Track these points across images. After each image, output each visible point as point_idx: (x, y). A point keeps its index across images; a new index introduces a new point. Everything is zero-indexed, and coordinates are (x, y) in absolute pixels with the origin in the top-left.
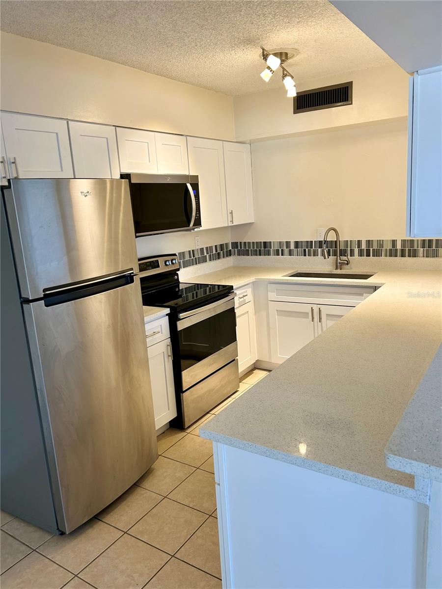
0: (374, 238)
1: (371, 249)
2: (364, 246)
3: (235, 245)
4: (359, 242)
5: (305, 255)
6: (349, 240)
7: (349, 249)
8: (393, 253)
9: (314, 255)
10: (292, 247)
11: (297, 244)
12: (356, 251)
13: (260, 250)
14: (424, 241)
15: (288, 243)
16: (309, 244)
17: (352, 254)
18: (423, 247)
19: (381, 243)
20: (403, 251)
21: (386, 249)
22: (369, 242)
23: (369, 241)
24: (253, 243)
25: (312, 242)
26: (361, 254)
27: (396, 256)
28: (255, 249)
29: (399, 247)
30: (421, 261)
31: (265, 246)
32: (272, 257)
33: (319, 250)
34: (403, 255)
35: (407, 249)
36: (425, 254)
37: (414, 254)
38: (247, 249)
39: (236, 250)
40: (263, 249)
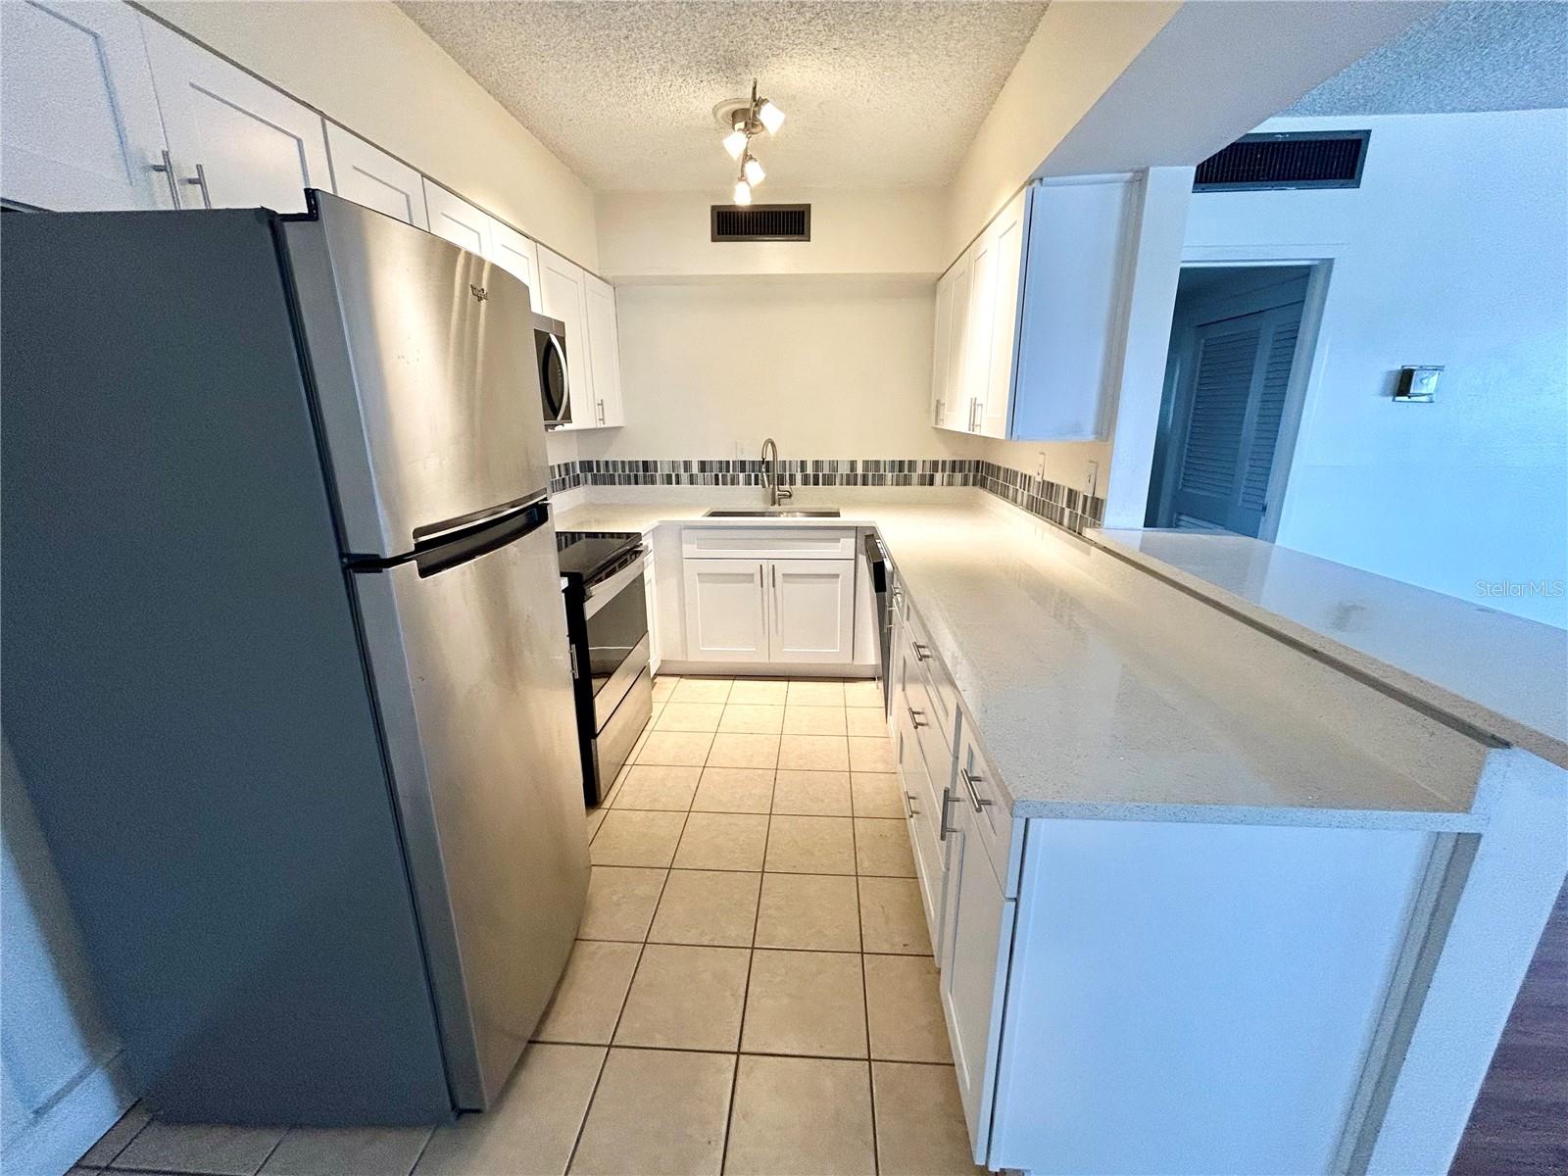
0: (825, 457)
1: (821, 474)
2: (810, 470)
3: (587, 466)
4: (803, 464)
5: (717, 484)
6: (787, 460)
7: (788, 473)
8: (851, 480)
9: (733, 484)
10: (695, 470)
11: (703, 466)
12: (799, 477)
13: (636, 476)
14: (893, 462)
15: (687, 465)
16: (725, 465)
17: (792, 482)
18: (892, 471)
19: (834, 466)
20: (865, 477)
21: (842, 475)
22: (817, 464)
23: (817, 462)
24: (623, 462)
25: (728, 462)
26: (805, 482)
27: (855, 484)
28: (627, 472)
29: (860, 471)
30: (889, 490)
31: (646, 469)
32: (660, 488)
33: (741, 475)
34: (865, 483)
35: (870, 474)
36: (894, 483)
37: (879, 481)
38: (611, 472)
39: (589, 474)
40: (643, 473)
